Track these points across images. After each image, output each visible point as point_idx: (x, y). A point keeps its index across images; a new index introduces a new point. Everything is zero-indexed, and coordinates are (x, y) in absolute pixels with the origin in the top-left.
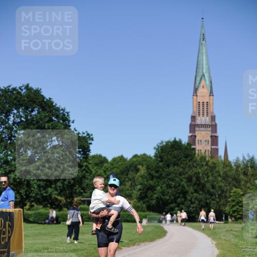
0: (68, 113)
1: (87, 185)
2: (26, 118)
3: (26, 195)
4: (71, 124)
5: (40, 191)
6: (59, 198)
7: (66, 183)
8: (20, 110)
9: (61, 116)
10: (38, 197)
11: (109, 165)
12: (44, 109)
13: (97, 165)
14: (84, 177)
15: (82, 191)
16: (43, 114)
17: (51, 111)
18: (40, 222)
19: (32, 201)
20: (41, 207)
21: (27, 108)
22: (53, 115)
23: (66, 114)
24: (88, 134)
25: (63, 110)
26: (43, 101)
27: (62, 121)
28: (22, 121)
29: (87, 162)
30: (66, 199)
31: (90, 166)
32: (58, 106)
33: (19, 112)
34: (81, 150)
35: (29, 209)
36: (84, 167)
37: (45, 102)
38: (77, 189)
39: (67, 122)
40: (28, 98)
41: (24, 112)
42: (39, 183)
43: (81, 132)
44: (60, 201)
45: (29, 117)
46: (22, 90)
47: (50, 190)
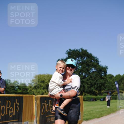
0: (98, 59)
1: (106, 86)
2: (82, 61)
3: (83, 90)
4: (99, 63)
5: (88, 88)
6: (96, 91)
7: (98, 85)
8: (80, 58)
9: (95, 60)
10: (88, 91)
11: (114, 78)
12: (89, 57)
13: (110, 78)
14: (105, 83)
15: (104, 88)
16: (89, 59)
17: (91, 58)
18: (89, 100)
19: (85, 93)
20: (89, 95)
21: (82, 57)
22: (92, 59)
23: (97, 59)
24: (106, 67)
25: (96, 57)
26: (88, 54)
27: (95, 62)
28: (80, 62)
29: (106, 77)
30: (98, 91)
31: (107, 79)
32: (94, 56)
33: (79, 59)
34: (103, 72)
35: (84, 96)
36: (105, 79)
37: (89, 55)
38: (103, 87)
39: (98, 62)
40: (82, 53)
41: (81, 59)
42: (88, 86)
43: (103, 66)
44: (96, 92)
45: (83, 61)
46: (80, 50)
47: (92, 88)
